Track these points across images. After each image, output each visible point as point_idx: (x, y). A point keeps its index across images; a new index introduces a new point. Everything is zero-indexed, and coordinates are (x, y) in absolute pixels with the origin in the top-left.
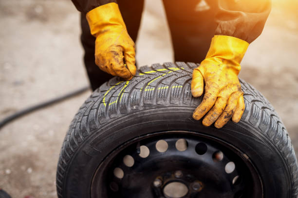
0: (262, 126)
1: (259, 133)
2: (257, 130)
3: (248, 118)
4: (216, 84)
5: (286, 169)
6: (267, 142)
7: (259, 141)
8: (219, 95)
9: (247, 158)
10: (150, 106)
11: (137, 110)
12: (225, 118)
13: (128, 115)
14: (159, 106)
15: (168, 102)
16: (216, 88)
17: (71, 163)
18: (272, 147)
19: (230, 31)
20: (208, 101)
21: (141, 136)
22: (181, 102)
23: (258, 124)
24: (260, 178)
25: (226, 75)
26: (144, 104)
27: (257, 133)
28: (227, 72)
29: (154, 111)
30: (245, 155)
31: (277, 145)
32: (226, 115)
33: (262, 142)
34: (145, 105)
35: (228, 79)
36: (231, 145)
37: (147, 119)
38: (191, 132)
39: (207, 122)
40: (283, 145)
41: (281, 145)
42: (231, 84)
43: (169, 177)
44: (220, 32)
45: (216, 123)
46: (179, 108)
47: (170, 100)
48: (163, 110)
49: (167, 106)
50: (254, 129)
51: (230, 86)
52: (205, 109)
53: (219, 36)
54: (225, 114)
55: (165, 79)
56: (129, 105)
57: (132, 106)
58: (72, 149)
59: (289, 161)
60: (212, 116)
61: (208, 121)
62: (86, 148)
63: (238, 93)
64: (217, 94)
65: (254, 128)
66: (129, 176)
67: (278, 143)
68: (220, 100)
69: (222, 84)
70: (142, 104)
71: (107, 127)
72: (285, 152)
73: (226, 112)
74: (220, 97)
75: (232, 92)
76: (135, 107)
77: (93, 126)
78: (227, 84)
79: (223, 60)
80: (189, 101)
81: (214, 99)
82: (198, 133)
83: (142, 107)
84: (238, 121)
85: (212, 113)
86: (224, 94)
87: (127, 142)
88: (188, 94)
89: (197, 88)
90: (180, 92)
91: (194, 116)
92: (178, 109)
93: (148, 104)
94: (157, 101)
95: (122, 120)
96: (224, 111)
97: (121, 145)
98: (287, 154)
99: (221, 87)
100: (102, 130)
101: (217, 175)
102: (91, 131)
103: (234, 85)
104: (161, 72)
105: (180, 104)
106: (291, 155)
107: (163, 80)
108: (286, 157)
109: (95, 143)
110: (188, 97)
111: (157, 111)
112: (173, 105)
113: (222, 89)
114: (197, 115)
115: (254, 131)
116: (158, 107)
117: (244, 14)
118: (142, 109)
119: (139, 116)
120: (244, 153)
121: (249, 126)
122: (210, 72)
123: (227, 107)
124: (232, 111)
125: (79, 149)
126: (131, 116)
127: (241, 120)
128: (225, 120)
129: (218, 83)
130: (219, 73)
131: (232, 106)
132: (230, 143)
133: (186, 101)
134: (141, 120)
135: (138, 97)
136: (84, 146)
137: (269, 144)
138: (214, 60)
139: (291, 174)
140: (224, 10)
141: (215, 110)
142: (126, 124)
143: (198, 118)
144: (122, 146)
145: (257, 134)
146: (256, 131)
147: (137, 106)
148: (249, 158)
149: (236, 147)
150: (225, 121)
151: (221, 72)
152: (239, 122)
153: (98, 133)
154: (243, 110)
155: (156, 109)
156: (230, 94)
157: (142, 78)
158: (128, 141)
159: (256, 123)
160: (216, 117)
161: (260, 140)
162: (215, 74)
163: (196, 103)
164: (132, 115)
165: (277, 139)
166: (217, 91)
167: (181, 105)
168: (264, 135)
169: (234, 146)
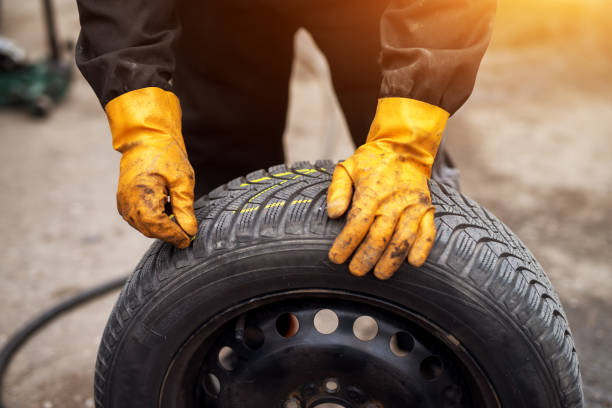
0: (478, 274)
1: (471, 288)
2: (466, 281)
3: (444, 257)
4: (372, 190)
5: (541, 366)
6: (491, 307)
7: (474, 306)
8: (379, 212)
9: (457, 343)
10: (248, 240)
11: (223, 250)
12: (393, 256)
13: (207, 260)
14: (264, 240)
15: (281, 230)
16: (371, 197)
17: (114, 363)
18: (502, 317)
19: (403, 87)
20: (355, 224)
21: (239, 303)
22: (306, 229)
23: (467, 270)
24: (491, 387)
25: (397, 173)
26: (237, 237)
27: (467, 289)
28: (400, 167)
29: (256, 251)
30: (451, 338)
31: (513, 314)
32: (394, 250)
33: (479, 308)
34: (238, 239)
35: (399, 181)
36: (419, 317)
37: (244, 267)
38: (335, 292)
39: (357, 268)
40: (528, 313)
41: (523, 313)
42: (405, 191)
43: (314, 392)
44: (387, 92)
45: (377, 269)
46: (302, 241)
47: (286, 227)
48: (272, 247)
49: (280, 238)
50: (459, 281)
51: (402, 194)
52: (351, 239)
53: (386, 99)
54: (392, 249)
55: (282, 189)
56: (210, 241)
57: (215, 242)
58: (114, 335)
59: (546, 348)
60: (365, 253)
61: (359, 266)
62: (138, 332)
63: (418, 207)
64: (372, 210)
65: (459, 277)
66: (229, 390)
67: (516, 309)
68: (380, 220)
69: (384, 190)
70: (232, 239)
71: (172, 286)
72: (535, 328)
73: (394, 244)
74: (380, 215)
75: (405, 204)
76: (219, 245)
77: (146, 287)
78: (396, 189)
79: (396, 146)
80: (322, 228)
81: (366, 220)
82: (348, 294)
83: (234, 242)
84: (422, 262)
85: (365, 247)
86: (389, 210)
87: (213, 316)
88: (321, 213)
89: (335, 200)
90: (305, 210)
91: (331, 256)
92: (300, 245)
93: (244, 237)
94: (261, 230)
95: (198, 270)
96: (388, 242)
97: (203, 324)
98: (541, 333)
99: (382, 195)
100: (163, 292)
101: (403, 383)
102: (143, 296)
103: (411, 192)
104: (278, 178)
105: (304, 233)
106: (550, 336)
107: (279, 190)
108: (536, 339)
109: (154, 320)
110: (320, 218)
111: (260, 249)
112: (290, 236)
113: (385, 201)
114: (337, 253)
115: (460, 285)
116: (263, 242)
117: (427, 52)
118: (232, 247)
119: (229, 261)
120: (450, 333)
121: (448, 274)
122: (362, 167)
123: (396, 236)
124: (406, 243)
125: (126, 334)
126: (214, 263)
127: (426, 261)
128: (393, 260)
129: (374, 187)
130: (380, 169)
131: (405, 233)
132: (417, 313)
133: (316, 226)
134: (233, 268)
135: (227, 224)
136: (133, 327)
137: (496, 311)
138: (376, 146)
139: (556, 378)
140: (392, 48)
141: (370, 241)
142: (207, 279)
143: (340, 260)
144: (205, 325)
145: (468, 291)
146: (464, 284)
147: (223, 242)
148: (461, 343)
149: (430, 320)
150: (394, 264)
151: (385, 167)
152: (423, 266)
153: (155, 300)
154: (429, 240)
155: (260, 246)
156: (400, 209)
157: (242, 192)
158: (217, 314)
159: (463, 267)
160: (373, 254)
161: (474, 302)
162: (371, 171)
163: (335, 230)
164: (214, 259)
165: (512, 301)
166: (372, 204)
167: (305, 236)
168: (483, 292)
169: (426, 317)
